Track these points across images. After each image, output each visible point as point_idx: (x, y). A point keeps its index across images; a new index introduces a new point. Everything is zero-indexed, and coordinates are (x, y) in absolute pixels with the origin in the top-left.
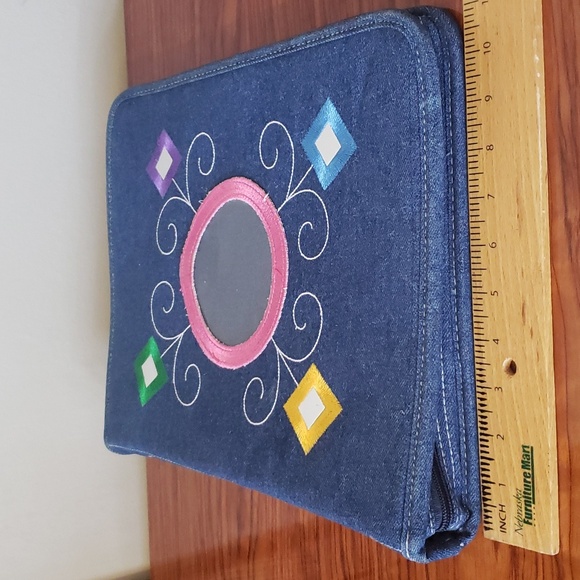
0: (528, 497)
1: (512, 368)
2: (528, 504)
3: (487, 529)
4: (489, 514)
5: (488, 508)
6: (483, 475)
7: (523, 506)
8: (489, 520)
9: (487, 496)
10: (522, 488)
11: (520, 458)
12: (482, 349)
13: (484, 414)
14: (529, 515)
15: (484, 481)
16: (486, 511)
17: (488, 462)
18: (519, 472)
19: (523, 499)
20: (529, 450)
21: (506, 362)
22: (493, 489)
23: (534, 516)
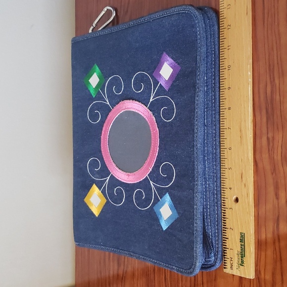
0: (242, 254)
1: (237, 200)
2: (242, 257)
3: (225, 268)
4: (226, 262)
5: (225, 259)
6: (224, 245)
7: (240, 258)
8: (226, 264)
9: (225, 254)
10: (240, 251)
11: (240, 238)
12: (225, 192)
13: (225, 219)
14: (242, 262)
15: (224, 248)
16: (225, 260)
17: (226, 239)
18: (239, 244)
19: (240, 255)
20: (243, 234)
21: (234, 197)
22: (228, 251)
23: (244, 262)
